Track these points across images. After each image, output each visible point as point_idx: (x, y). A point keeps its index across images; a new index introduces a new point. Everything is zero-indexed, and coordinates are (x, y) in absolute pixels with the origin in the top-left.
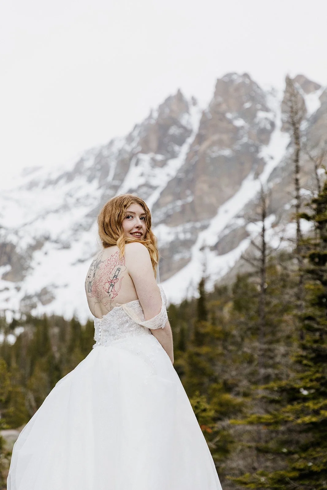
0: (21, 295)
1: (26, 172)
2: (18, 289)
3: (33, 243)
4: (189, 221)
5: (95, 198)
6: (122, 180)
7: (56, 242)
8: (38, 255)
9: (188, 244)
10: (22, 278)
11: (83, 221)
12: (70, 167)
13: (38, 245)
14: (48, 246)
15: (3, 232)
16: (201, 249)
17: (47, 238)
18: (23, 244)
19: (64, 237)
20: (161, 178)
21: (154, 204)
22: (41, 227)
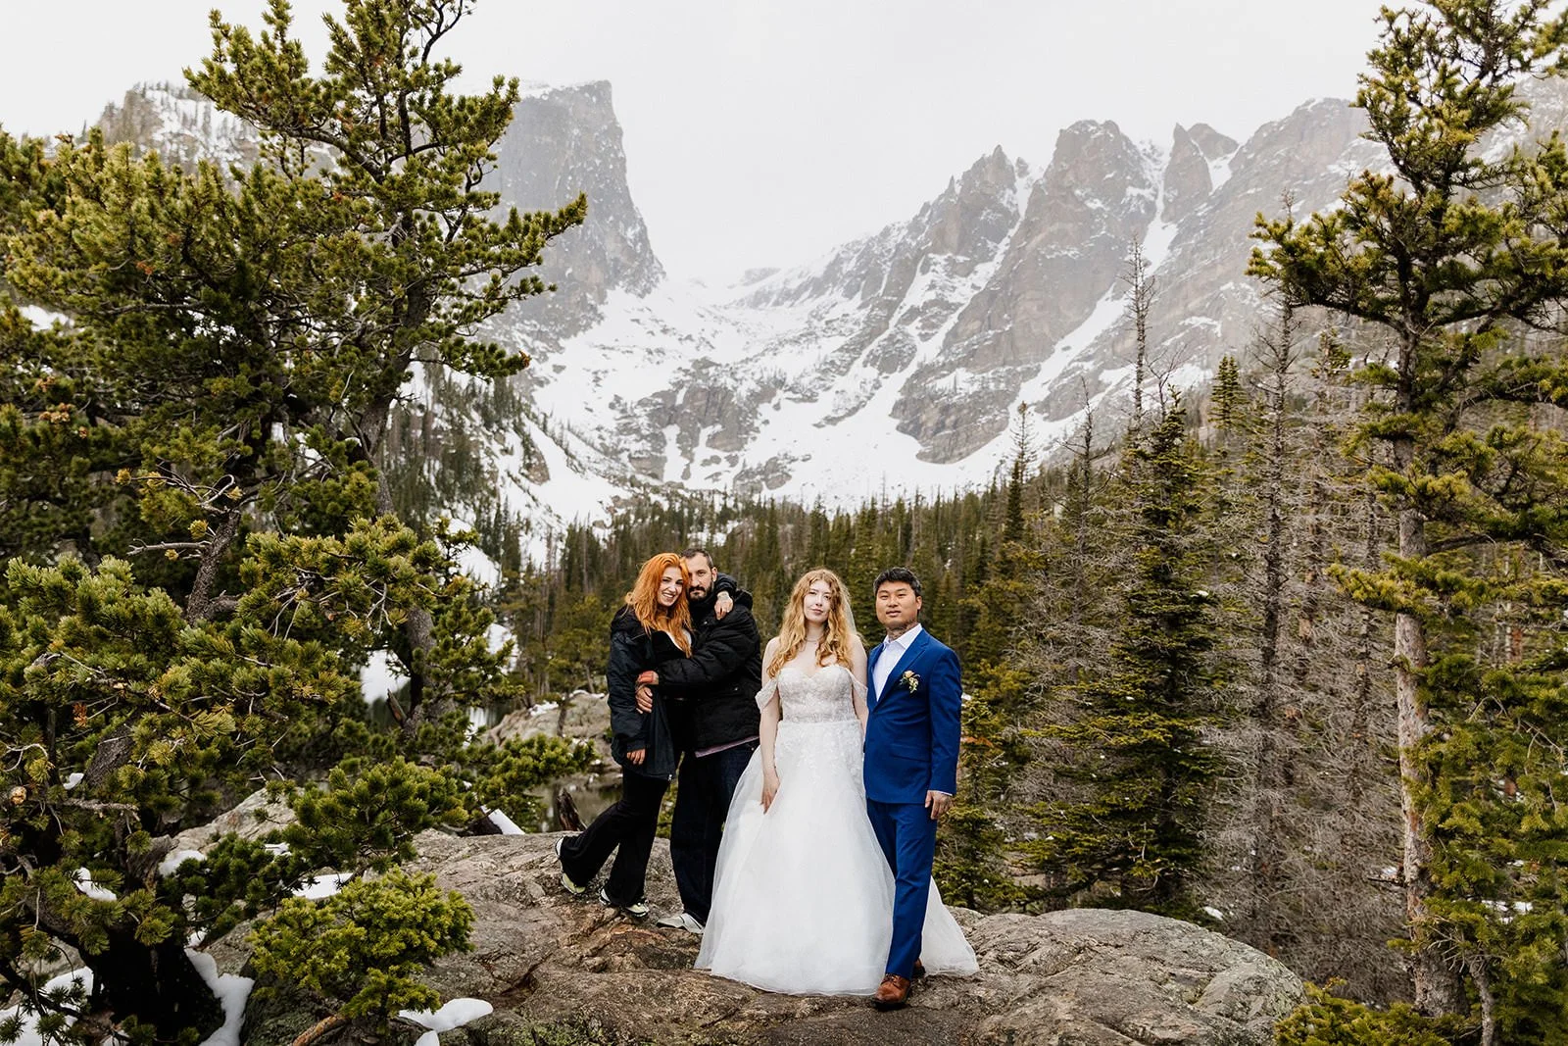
0: (738, 469)
1: (751, 277)
2: (733, 461)
3: (758, 389)
4: (1004, 364)
5: (857, 323)
6: (901, 295)
7: (791, 390)
8: (765, 409)
9: (1003, 399)
10: (741, 445)
11: (837, 357)
12: (818, 271)
13: (765, 392)
14: (780, 394)
15: (712, 371)
16: (1022, 409)
17: (780, 384)
18: (743, 391)
19: (805, 381)
20: (963, 293)
21: (948, 335)
22: (771, 365)
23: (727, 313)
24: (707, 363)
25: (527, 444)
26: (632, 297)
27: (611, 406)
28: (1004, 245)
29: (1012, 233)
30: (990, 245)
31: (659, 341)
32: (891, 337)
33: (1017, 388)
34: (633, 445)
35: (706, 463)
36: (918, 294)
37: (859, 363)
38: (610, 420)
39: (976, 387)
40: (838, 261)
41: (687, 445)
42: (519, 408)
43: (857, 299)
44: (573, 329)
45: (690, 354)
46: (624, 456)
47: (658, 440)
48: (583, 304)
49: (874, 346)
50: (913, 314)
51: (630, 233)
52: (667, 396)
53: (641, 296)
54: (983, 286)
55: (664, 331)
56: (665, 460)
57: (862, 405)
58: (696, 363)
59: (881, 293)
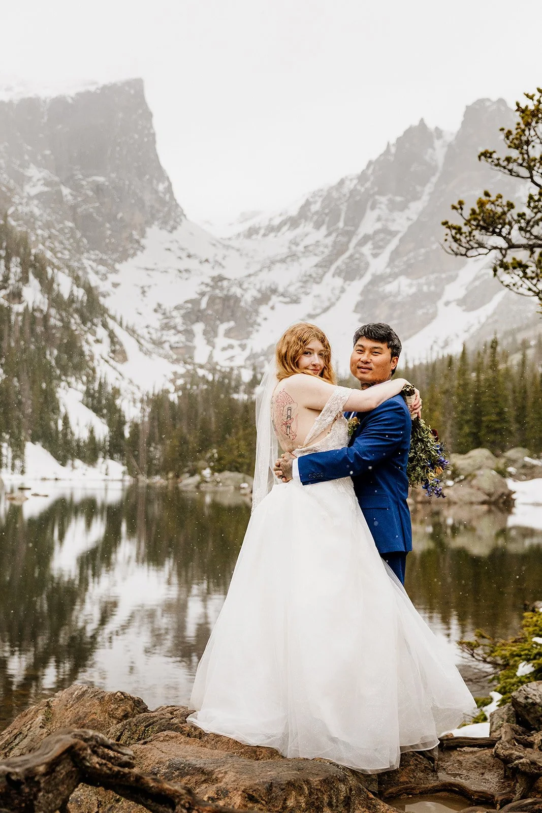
0: (247, 353)
1: (244, 218)
2: (243, 347)
3: (259, 296)
4: (433, 272)
5: (326, 247)
6: (357, 226)
7: (283, 295)
8: (264, 310)
9: (434, 297)
10: (248, 335)
11: (313, 271)
12: (294, 211)
13: (264, 298)
14: (275, 299)
15: (225, 283)
16: (447, 304)
17: (274, 291)
18: (248, 297)
19: (292, 289)
20: (401, 223)
21: (392, 253)
22: (267, 279)
23: (232, 243)
24: (221, 278)
25: (112, 336)
26: (164, 233)
27: (156, 311)
28: (429, 188)
29: (434, 179)
30: (419, 188)
31: (186, 263)
32: (351, 257)
33: (443, 290)
34: (172, 338)
35: (224, 349)
36: (369, 225)
37: (329, 275)
38: (155, 321)
39: (413, 290)
40: (308, 204)
41: (210, 335)
42: (104, 311)
43: (324, 230)
44: (124, 256)
45: (208, 272)
46: (166, 346)
47: (189, 333)
48: (130, 238)
49: (339, 262)
50: (366, 239)
51: (161, 187)
52: (195, 302)
53: (171, 232)
54: (415, 217)
55: (189, 256)
56: (194, 348)
57: (332, 305)
58: (213, 279)
59: (341, 224)
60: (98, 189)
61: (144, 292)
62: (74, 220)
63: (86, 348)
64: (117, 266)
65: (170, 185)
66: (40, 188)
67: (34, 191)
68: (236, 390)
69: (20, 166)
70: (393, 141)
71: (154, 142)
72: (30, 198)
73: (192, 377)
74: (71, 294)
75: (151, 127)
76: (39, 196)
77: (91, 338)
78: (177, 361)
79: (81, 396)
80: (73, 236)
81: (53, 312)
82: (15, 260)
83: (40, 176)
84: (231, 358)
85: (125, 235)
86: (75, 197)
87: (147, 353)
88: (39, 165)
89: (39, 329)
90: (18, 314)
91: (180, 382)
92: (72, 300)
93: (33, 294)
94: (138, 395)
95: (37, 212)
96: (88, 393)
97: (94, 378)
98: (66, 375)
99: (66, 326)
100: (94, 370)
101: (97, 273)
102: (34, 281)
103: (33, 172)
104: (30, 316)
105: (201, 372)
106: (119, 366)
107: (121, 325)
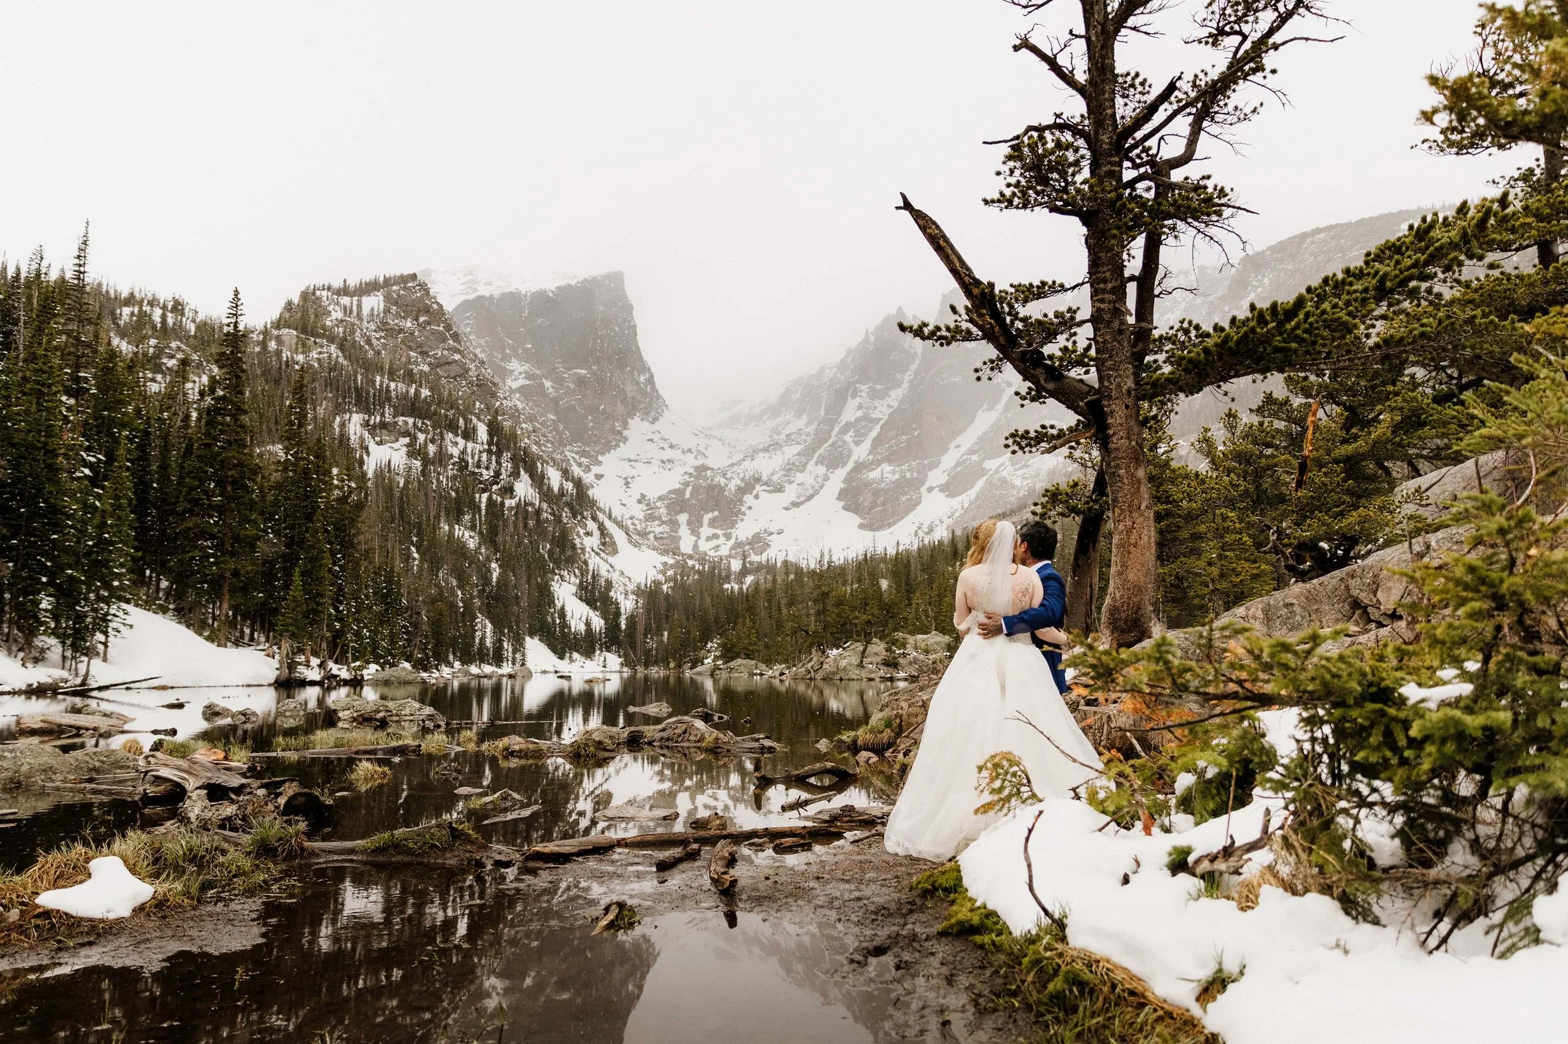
0: (732, 542)
1: (724, 406)
2: (728, 537)
3: (743, 484)
4: (915, 458)
5: (808, 434)
6: (839, 414)
7: (766, 484)
8: (748, 499)
9: (916, 484)
10: (733, 524)
11: (796, 459)
12: (774, 400)
13: (748, 487)
14: (758, 487)
15: (709, 473)
16: (930, 490)
17: (758, 480)
18: (732, 486)
19: (775, 478)
20: (882, 411)
21: (874, 440)
22: (750, 467)
23: (713, 432)
24: (704, 468)
25: (602, 528)
26: (646, 423)
27: (639, 502)
28: (908, 376)
29: (914, 367)
30: (898, 376)
31: (669, 454)
32: (834, 443)
33: (926, 476)
34: (657, 528)
35: (709, 539)
36: (850, 412)
37: (812, 463)
38: (639, 511)
39: (897, 476)
40: (788, 392)
41: (695, 526)
42: (592, 504)
43: (804, 419)
44: (607, 448)
45: (691, 462)
46: (651, 536)
47: (674, 524)
48: (613, 430)
49: (822, 450)
50: (848, 426)
51: (642, 379)
52: (679, 492)
53: (653, 423)
54: (896, 405)
55: (672, 447)
56: (680, 538)
57: (816, 492)
58: (697, 468)
59: (822, 413)
60: (581, 381)
61: (627, 484)
62: (557, 413)
63: (577, 541)
64: (600, 458)
65: (652, 376)
66: (522, 382)
67: (515, 385)
68: (727, 579)
69: (502, 360)
70: (871, 330)
71: (635, 334)
72: (512, 391)
73: (683, 569)
74: (561, 488)
75: (632, 319)
76: (521, 389)
77: (582, 531)
78: (664, 552)
79: (574, 589)
80: (555, 429)
81: (545, 506)
82: (506, 455)
83: (521, 369)
84: (717, 548)
85: (607, 427)
86: (557, 390)
87: (636, 545)
88: (520, 360)
89: (531, 523)
90: (511, 509)
91: (670, 573)
92: (562, 493)
93: (524, 488)
94: (631, 587)
95: (520, 406)
96: (581, 587)
97: (587, 571)
98: (559, 568)
99: (558, 520)
100: (586, 562)
101: (580, 465)
102: (524, 476)
103: (515, 365)
104: (522, 509)
105: (690, 563)
106: (610, 559)
107: (610, 517)
